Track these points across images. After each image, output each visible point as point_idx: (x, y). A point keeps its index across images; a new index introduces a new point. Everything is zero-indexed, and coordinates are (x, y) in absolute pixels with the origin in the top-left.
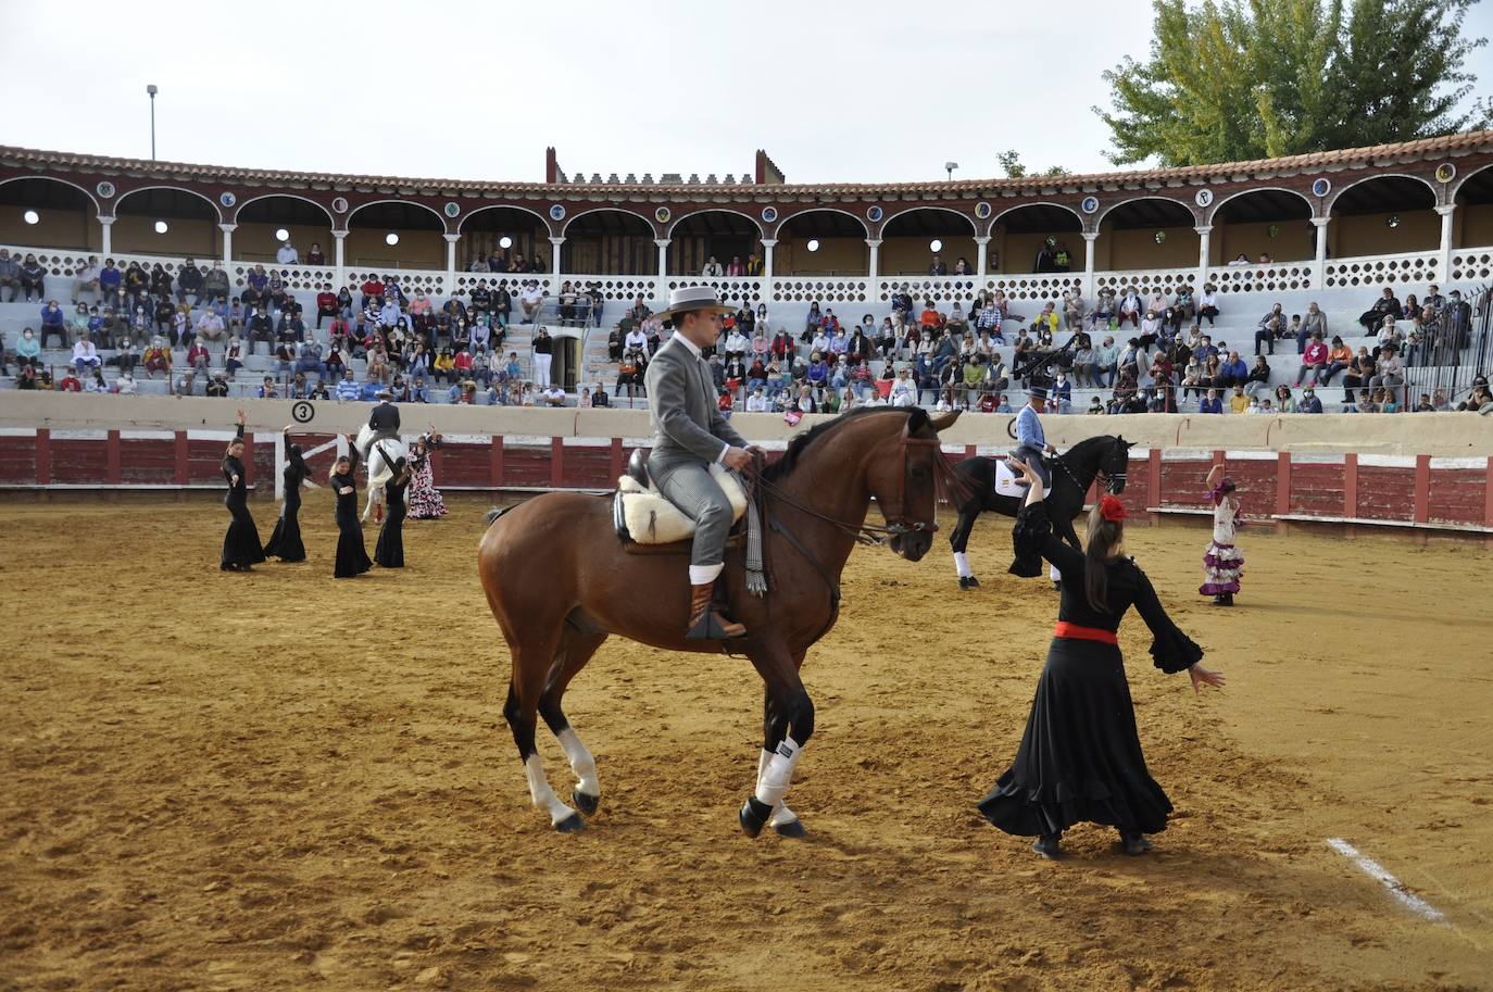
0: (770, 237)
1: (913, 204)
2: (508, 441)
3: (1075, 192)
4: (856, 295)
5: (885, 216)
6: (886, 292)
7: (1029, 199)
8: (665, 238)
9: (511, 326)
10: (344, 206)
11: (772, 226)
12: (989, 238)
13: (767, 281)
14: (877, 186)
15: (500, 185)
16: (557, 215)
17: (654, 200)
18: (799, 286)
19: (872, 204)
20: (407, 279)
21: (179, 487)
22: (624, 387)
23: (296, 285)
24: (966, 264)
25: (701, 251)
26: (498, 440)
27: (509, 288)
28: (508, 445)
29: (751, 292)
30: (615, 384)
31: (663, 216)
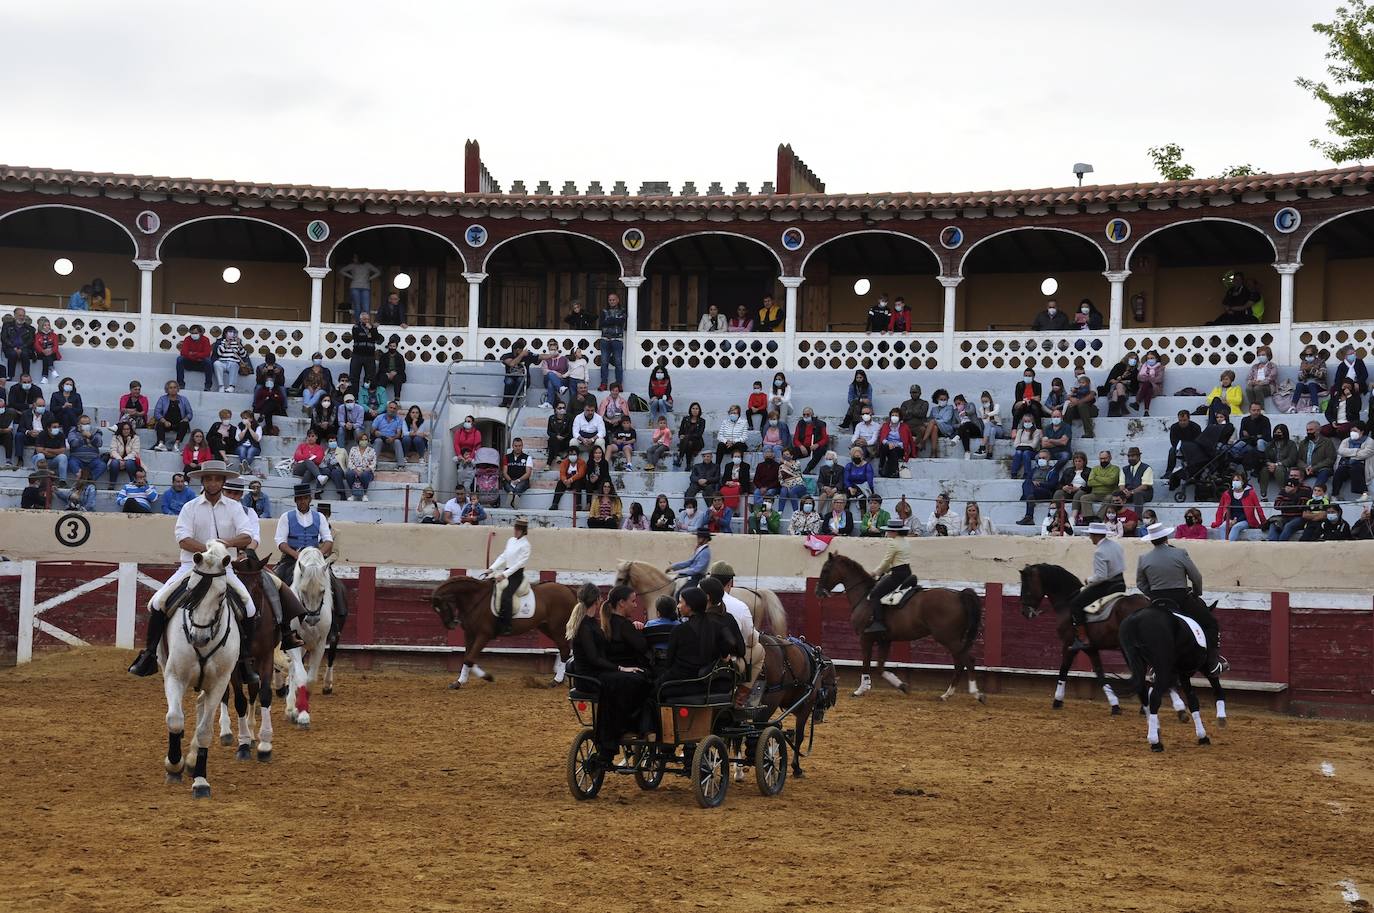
0: (792, 273)
1: (1009, 222)
2: (384, 574)
3: (1262, 200)
4: (923, 360)
5: (968, 242)
6: (969, 355)
7: (1191, 213)
8: (637, 274)
10: (154, 223)
11: (796, 257)
12: (1127, 272)
13: (788, 340)
14: (956, 196)
15: (390, 194)
16: (476, 239)
17: (621, 219)
18: (836, 347)
19: (947, 222)
20: (249, 333)
22: (568, 498)
23: (78, 340)
24: (1093, 311)
25: (694, 295)
27: (403, 348)
28: (383, 580)
29: (764, 355)
30: (554, 491)
31: (633, 242)
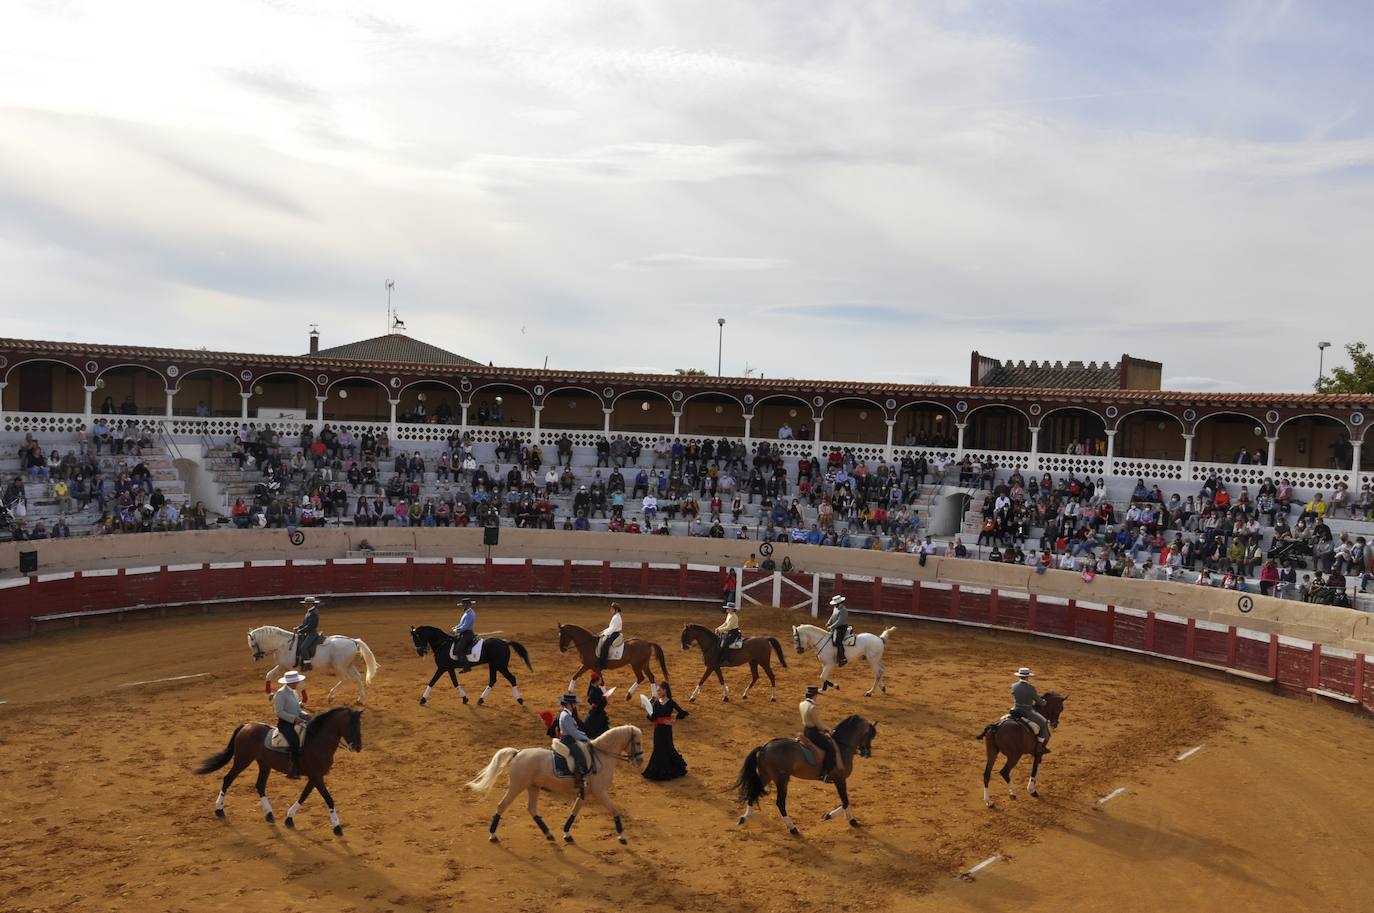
0: (1111, 428)
1: (1218, 409)
4: (1175, 474)
5: (1197, 417)
6: (1197, 473)
7: (1308, 411)
8: (1036, 426)
9: (924, 486)
10: (821, 401)
11: (1113, 421)
12: (1277, 438)
13: (1109, 461)
14: (1192, 395)
16: (962, 408)
18: (1132, 465)
19: (1188, 407)
20: (860, 450)
21: (680, 599)
24: (1263, 455)
26: (878, 580)
27: (928, 457)
29: (1097, 467)
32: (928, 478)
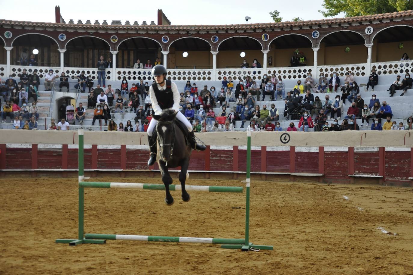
0: (165, 50)
1: (232, 35)
2: (40, 146)
3: (308, 28)
4: (207, 77)
5: (220, 41)
6: (221, 76)
7: (287, 32)
8: (115, 50)
9: (40, 91)
11: (166, 45)
12: (268, 50)
14: (216, 26)
15: (33, 23)
16: (62, 38)
17: (110, 32)
18: (179, 73)
19: (213, 34)
24: (257, 63)
25: (132, 57)
26: (35, 146)
28: (40, 148)
30: (92, 119)
31: (114, 40)
32: (41, 87)
